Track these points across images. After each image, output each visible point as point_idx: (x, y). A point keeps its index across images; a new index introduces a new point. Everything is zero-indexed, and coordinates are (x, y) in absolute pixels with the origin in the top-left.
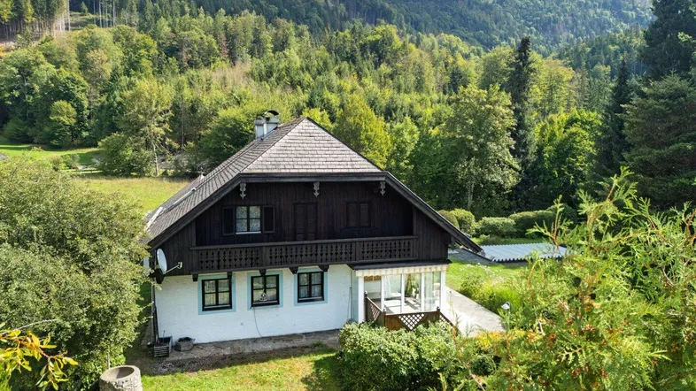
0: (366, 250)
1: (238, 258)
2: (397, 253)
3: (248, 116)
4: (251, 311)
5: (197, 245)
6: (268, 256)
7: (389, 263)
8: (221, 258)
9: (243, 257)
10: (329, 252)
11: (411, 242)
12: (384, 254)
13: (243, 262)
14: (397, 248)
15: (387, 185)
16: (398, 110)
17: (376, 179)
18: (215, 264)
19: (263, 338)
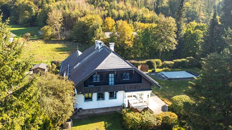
0: (128, 87)
1: (94, 90)
2: (137, 88)
3: (88, 21)
4: (97, 101)
5: (84, 87)
6: (102, 89)
7: (135, 90)
8: (90, 90)
9: (96, 89)
10: (118, 88)
11: (141, 85)
12: (133, 88)
13: (96, 91)
14: (137, 86)
15: (135, 71)
16: (138, 16)
17: (132, 69)
18: (89, 91)
19: (100, 108)
